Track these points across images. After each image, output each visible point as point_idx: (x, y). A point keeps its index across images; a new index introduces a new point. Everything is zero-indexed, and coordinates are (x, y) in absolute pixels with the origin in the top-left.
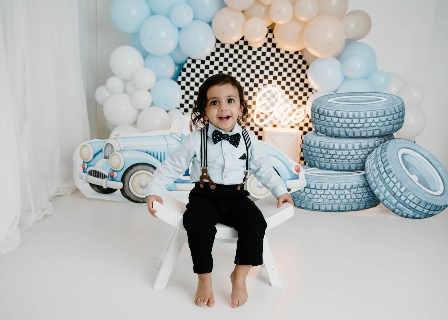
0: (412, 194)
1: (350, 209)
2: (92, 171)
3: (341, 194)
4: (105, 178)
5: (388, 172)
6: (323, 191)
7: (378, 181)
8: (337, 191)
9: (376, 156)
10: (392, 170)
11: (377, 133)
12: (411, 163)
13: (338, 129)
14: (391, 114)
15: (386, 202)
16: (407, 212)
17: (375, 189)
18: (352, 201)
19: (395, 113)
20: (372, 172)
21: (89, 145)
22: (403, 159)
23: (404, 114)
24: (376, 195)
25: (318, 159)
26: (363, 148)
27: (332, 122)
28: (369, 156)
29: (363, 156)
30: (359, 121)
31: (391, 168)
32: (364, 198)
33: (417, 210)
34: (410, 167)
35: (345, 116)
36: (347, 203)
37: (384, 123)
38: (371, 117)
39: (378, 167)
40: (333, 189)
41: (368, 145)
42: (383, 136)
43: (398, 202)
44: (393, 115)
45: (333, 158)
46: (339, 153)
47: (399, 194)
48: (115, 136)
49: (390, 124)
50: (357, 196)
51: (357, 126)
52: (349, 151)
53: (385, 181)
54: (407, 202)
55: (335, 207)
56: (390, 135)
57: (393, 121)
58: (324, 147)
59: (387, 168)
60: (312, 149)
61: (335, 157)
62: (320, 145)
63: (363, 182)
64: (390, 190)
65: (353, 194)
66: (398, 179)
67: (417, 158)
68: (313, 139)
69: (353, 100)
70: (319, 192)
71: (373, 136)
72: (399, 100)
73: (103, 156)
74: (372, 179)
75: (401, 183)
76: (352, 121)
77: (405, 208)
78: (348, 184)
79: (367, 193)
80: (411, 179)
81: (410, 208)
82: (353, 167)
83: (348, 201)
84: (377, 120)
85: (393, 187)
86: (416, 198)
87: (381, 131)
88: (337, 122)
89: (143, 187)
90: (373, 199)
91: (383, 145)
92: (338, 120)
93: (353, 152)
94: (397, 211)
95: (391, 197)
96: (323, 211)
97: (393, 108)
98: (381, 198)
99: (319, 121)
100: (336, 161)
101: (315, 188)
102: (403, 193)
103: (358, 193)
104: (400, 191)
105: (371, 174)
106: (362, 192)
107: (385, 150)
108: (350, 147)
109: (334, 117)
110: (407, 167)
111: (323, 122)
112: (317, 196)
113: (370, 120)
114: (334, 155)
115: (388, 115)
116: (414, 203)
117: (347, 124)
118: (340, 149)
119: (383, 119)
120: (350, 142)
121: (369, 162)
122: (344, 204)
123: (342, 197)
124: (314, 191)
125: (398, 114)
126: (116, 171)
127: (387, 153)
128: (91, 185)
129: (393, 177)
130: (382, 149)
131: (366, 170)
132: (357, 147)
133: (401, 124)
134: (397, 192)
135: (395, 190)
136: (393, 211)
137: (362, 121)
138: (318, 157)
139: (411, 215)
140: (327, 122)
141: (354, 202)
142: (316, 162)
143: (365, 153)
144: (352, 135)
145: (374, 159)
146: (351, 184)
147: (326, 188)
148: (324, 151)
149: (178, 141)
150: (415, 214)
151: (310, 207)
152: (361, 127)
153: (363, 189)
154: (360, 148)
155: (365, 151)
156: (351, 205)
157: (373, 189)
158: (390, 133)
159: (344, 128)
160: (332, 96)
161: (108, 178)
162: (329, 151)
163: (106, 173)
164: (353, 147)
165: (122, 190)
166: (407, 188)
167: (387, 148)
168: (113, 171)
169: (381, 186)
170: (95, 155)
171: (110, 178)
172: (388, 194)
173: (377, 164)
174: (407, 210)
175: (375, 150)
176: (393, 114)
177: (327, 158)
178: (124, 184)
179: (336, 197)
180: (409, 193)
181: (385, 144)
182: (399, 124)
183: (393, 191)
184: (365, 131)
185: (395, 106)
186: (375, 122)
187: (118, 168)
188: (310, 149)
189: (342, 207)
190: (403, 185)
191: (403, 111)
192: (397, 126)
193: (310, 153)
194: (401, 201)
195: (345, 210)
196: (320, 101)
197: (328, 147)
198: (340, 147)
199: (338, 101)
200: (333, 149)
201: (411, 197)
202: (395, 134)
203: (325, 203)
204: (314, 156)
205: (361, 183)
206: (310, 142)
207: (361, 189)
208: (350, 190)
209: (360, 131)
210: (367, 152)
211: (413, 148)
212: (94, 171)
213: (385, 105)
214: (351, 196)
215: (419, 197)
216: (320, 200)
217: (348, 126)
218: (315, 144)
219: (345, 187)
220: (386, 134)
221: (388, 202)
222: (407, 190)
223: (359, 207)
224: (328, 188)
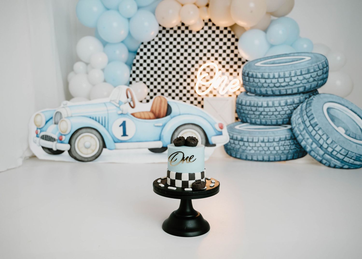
0: (338, 146)
1: (279, 159)
2: (43, 136)
3: (271, 146)
4: (55, 141)
5: (314, 126)
6: (254, 144)
7: (304, 134)
8: (267, 144)
9: (302, 111)
10: (318, 123)
11: (301, 89)
12: (337, 116)
13: (265, 88)
14: (315, 71)
15: (313, 153)
16: (335, 163)
17: (302, 141)
18: (280, 152)
19: (318, 69)
20: (298, 126)
21: (42, 114)
22: (328, 113)
23: (328, 70)
24: (303, 146)
25: (249, 116)
26: (288, 104)
27: (260, 83)
28: (295, 111)
29: (288, 112)
30: (285, 80)
31: (316, 122)
32: (291, 150)
33: (345, 161)
34: (336, 120)
35: (271, 76)
36: (276, 154)
37: (308, 80)
38: (296, 75)
39: (303, 122)
40: (263, 142)
41: (293, 101)
42: (307, 92)
43: (325, 154)
44: (316, 73)
45: (262, 115)
46: (267, 109)
47: (325, 146)
48: (64, 105)
49: (314, 80)
50: (285, 148)
51: (283, 84)
52: (276, 108)
53: (311, 134)
54: (334, 153)
55: (266, 158)
56: (314, 91)
57: (317, 77)
58: (254, 105)
59: (312, 122)
60: (244, 108)
61: (264, 113)
62: (250, 103)
63: (290, 135)
64: (317, 142)
65: (281, 146)
66: (324, 131)
67: (342, 111)
68: (245, 99)
69: (278, 62)
70: (251, 144)
71: (298, 93)
72: (323, 58)
73: (54, 122)
74: (298, 132)
75: (327, 136)
76: (278, 81)
77: (333, 159)
78: (276, 137)
79: (294, 145)
80: (337, 131)
81: (338, 159)
82: (280, 122)
83: (277, 152)
84: (301, 78)
85: (320, 139)
86: (343, 150)
87: (305, 88)
88: (264, 83)
89: (87, 148)
90: (300, 151)
91: (308, 101)
92: (266, 81)
93: (279, 109)
94: (324, 161)
95: (318, 148)
96: (255, 161)
97: (317, 66)
98: (308, 149)
99: (248, 84)
100: (264, 117)
101: (248, 141)
102: (329, 145)
103: (286, 145)
104: (326, 143)
105: (298, 128)
106: (289, 144)
107: (310, 105)
108: (276, 104)
109: (262, 78)
110: (333, 120)
111: (252, 83)
112: (249, 148)
113: (294, 79)
114: (263, 111)
115: (312, 73)
116: (341, 154)
117: (273, 83)
118: (268, 106)
119: (308, 76)
120: (277, 100)
121: (295, 117)
122: (273, 155)
123: (272, 149)
124: (246, 144)
125: (322, 70)
126: (65, 135)
127: (311, 108)
128: (43, 148)
129: (319, 130)
130: (307, 104)
131: (292, 124)
132: (283, 103)
133: (325, 80)
134: (323, 144)
135: (321, 142)
136: (321, 162)
137: (287, 80)
138: (249, 114)
139: (339, 166)
140: (256, 83)
141: (282, 153)
142: (247, 119)
143: (291, 109)
144: (278, 93)
145: (300, 114)
146: (279, 137)
147: (257, 141)
148: (254, 109)
149: (116, 106)
150: (343, 164)
151: (244, 157)
152: (287, 86)
153: (291, 141)
154: (286, 104)
155: (291, 107)
156: (280, 156)
157: (300, 141)
158: (314, 89)
159: (271, 87)
160: (259, 60)
161: (58, 141)
162: (258, 109)
163: (56, 137)
164: (280, 104)
165: (70, 151)
166: (334, 140)
167: (312, 103)
168: (62, 135)
169: (308, 139)
170: (47, 122)
171: (59, 141)
172: (314, 145)
173: (302, 119)
174: (334, 161)
175: (301, 105)
176: (317, 71)
177: (257, 115)
178: (71, 145)
179: (266, 149)
180: (336, 145)
181: (310, 100)
182: (323, 80)
183: (319, 143)
184: (290, 89)
185: (318, 63)
186: (299, 80)
187: (66, 132)
188: (242, 107)
189: (272, 158)
190: (329, 138)
191: (327, 68)
192: (321, 83)
193: (242, 111)
194: (327, 152)
195: (275, 161)
196: (249, 66)
197: (257, 105)
198: (268, 104)
199: (265, 64)
200: (261, 107)
201: (338, 149)
202: (320, 90)
203: (256, 154)
204: (245, 114)
205: (288, 136)
206: (242, 102)
207: (288, 141)
208: (278, 143)
209: (286, 89)
210: (293, 108)
211: (339, 101)
212: (46, 136)
213: (308, 64)
214: (280, 148)
215: (347, 148)
216: (252, 152)
217: (275, 85)
218: (246, 103)
219: (274, 140)
220: (310, 90)
221: (315, 153)
222: (333, 142)
223: (287, 157)
224: (258, 140)
